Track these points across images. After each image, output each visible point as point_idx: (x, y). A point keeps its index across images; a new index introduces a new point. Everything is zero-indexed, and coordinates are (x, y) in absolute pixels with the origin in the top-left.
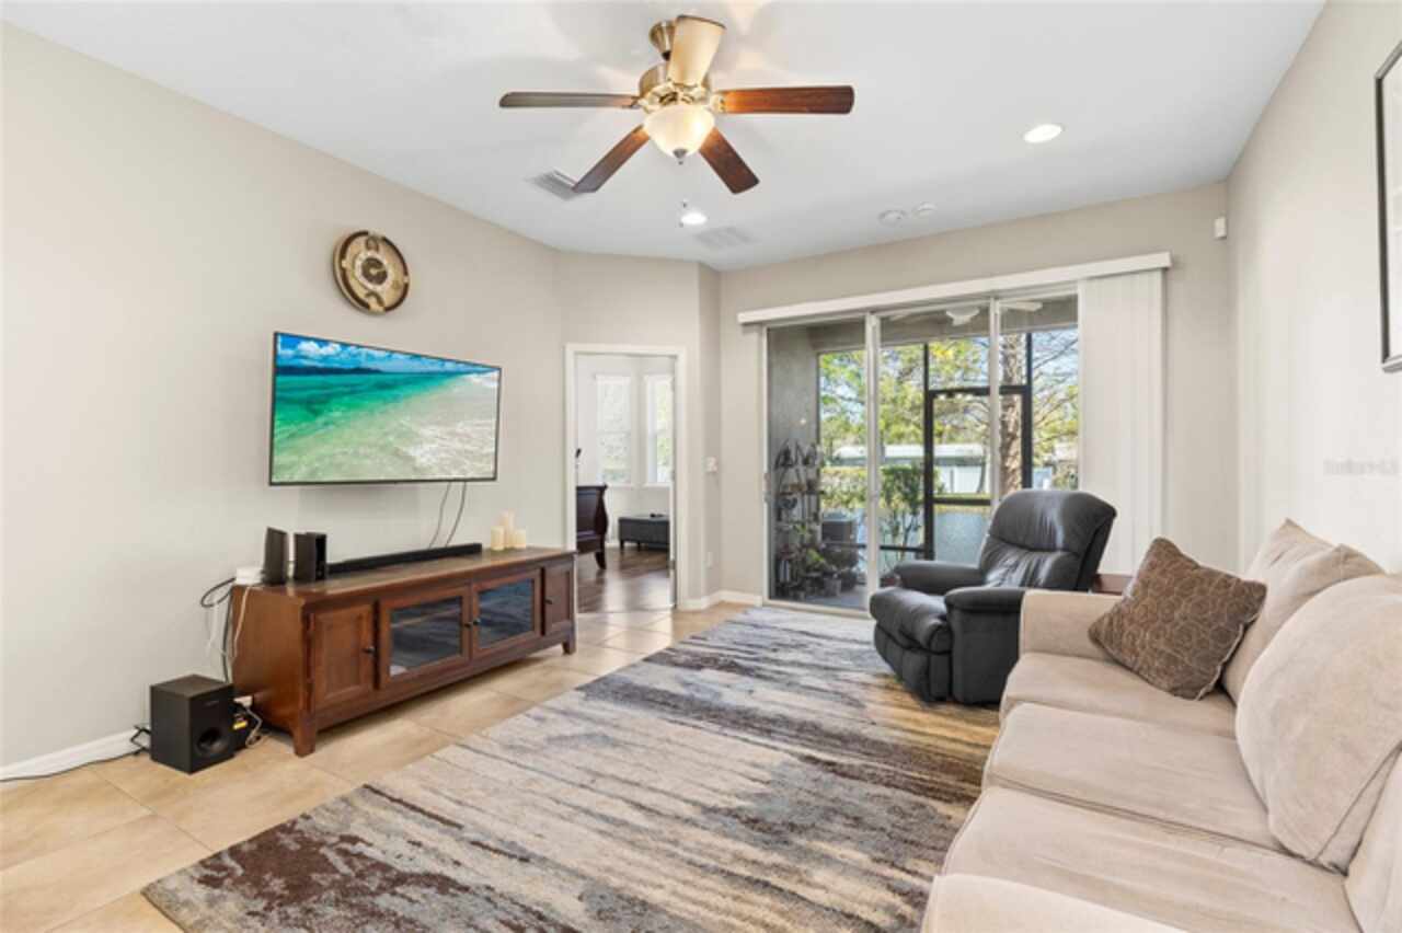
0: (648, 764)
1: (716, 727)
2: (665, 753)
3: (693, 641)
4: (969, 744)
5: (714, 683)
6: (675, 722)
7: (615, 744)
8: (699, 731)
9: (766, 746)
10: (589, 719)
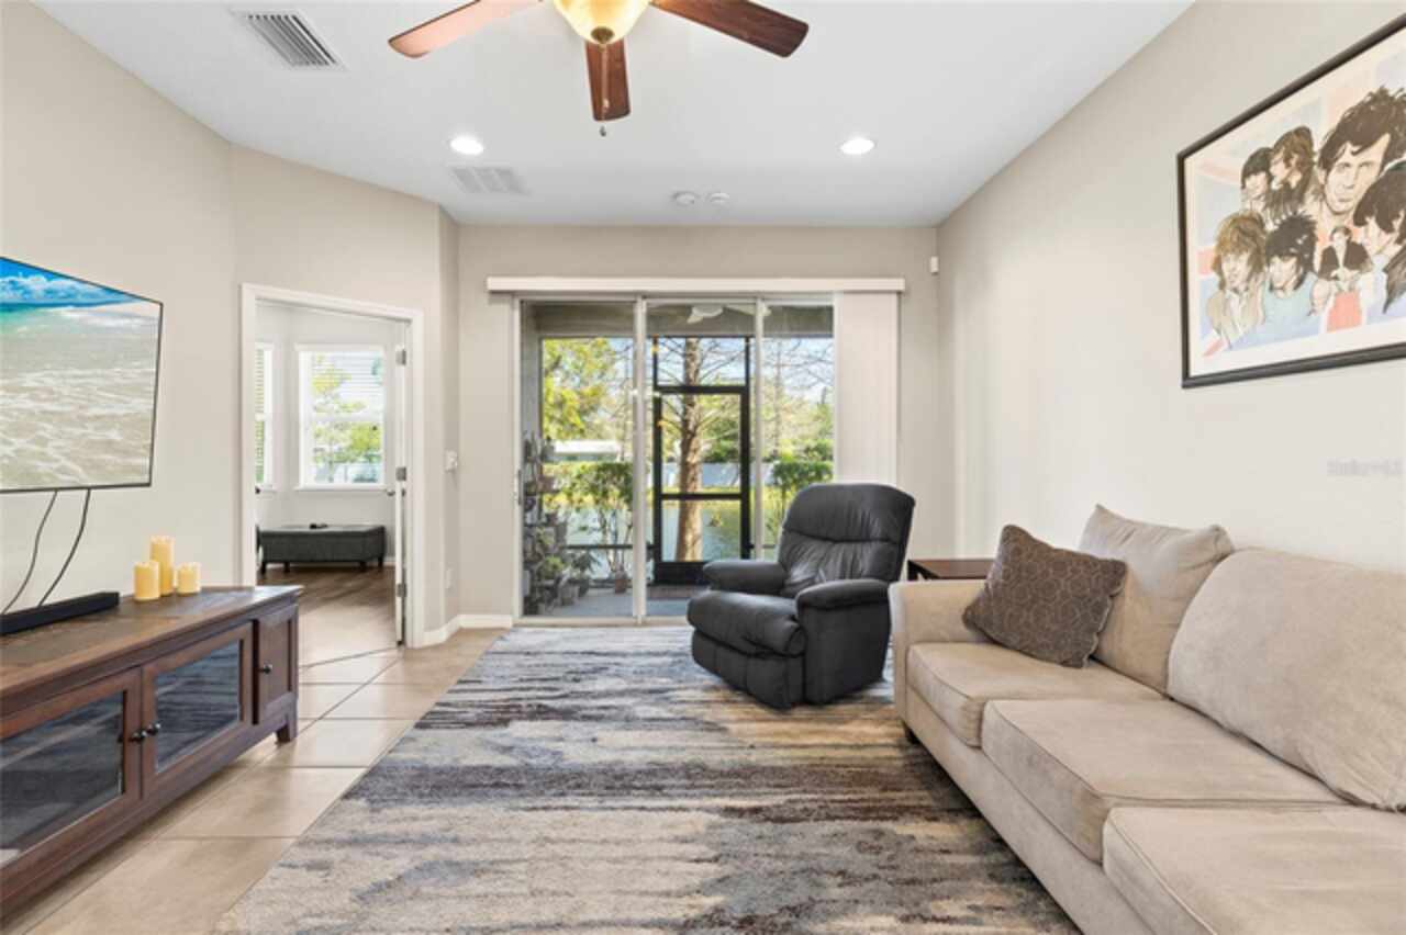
0: (552, 887)
1: (591, 802)
2: (563, 861)
3: (466, 686)
4: (851, 747)
5: (540, 739)
6: (534, 809)
7: (477, 870)
8: (575, 812)
9: (672, 809)
10: (403, 841)
